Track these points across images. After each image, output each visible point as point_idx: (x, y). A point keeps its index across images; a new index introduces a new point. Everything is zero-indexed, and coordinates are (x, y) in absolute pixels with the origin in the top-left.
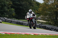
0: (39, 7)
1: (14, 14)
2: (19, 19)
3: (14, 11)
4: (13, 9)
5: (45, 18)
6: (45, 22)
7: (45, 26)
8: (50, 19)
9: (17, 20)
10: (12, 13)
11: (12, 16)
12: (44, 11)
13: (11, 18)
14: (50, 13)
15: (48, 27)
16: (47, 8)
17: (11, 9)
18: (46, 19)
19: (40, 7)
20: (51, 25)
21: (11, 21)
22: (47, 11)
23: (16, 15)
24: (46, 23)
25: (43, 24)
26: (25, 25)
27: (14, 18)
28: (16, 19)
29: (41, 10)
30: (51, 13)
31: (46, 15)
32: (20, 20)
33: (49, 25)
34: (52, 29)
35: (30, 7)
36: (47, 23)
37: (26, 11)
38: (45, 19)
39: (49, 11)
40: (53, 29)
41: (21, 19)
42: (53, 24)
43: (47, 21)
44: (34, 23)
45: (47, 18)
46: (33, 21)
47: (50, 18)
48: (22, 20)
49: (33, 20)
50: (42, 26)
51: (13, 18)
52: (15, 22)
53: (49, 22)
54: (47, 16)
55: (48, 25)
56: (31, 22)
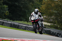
0: (41, 4)
1: (7, 13)
2: (14, 20)
3: (7, 9)
4: (6, 6)
5: (49, 19)
6: (49, 24)
7: (50, 31)
8: (56, 21)
9: (12, 21)
10: (4, 12)
11: (5, 15)
12: (49, 9)
13: (2, 18)
14: (56, 13)
15: (53, 32)
16: (53, 5)
17: (3, 6)
18: (51, 20)
19: (43, 3)
20: (58, 29)
21: (3, 22)
22: (52, 9)
23: (10, 15)
24: (50, 27)
25: (46, 27)
26: (22, 29)
27: (7, 18)
28: (10, 20)
29: (44, 8)
30: (58, 13)
31: (51, 15)
32: (15, 22)
33: (55, 29)
34: (58, 35)
35: (29, 3)
36: (52, 27)
37: (23, 9)
38: (49, 21)
39: (55, 10)
40: (60, 35)
41: (17, 20)
42: (61, 27)
43: (53, 24)
44: (41, 27)
45: (53, 19)
46: (39, 24)
47: (57, 19)
48: (18, 22)
49: (39, 22)
50: (45, 31)
51: (5, 19)
52: (9, 23)
53: (56, 25)
54: (53, 17)
55: (53, 29)
56: (36, 25)
